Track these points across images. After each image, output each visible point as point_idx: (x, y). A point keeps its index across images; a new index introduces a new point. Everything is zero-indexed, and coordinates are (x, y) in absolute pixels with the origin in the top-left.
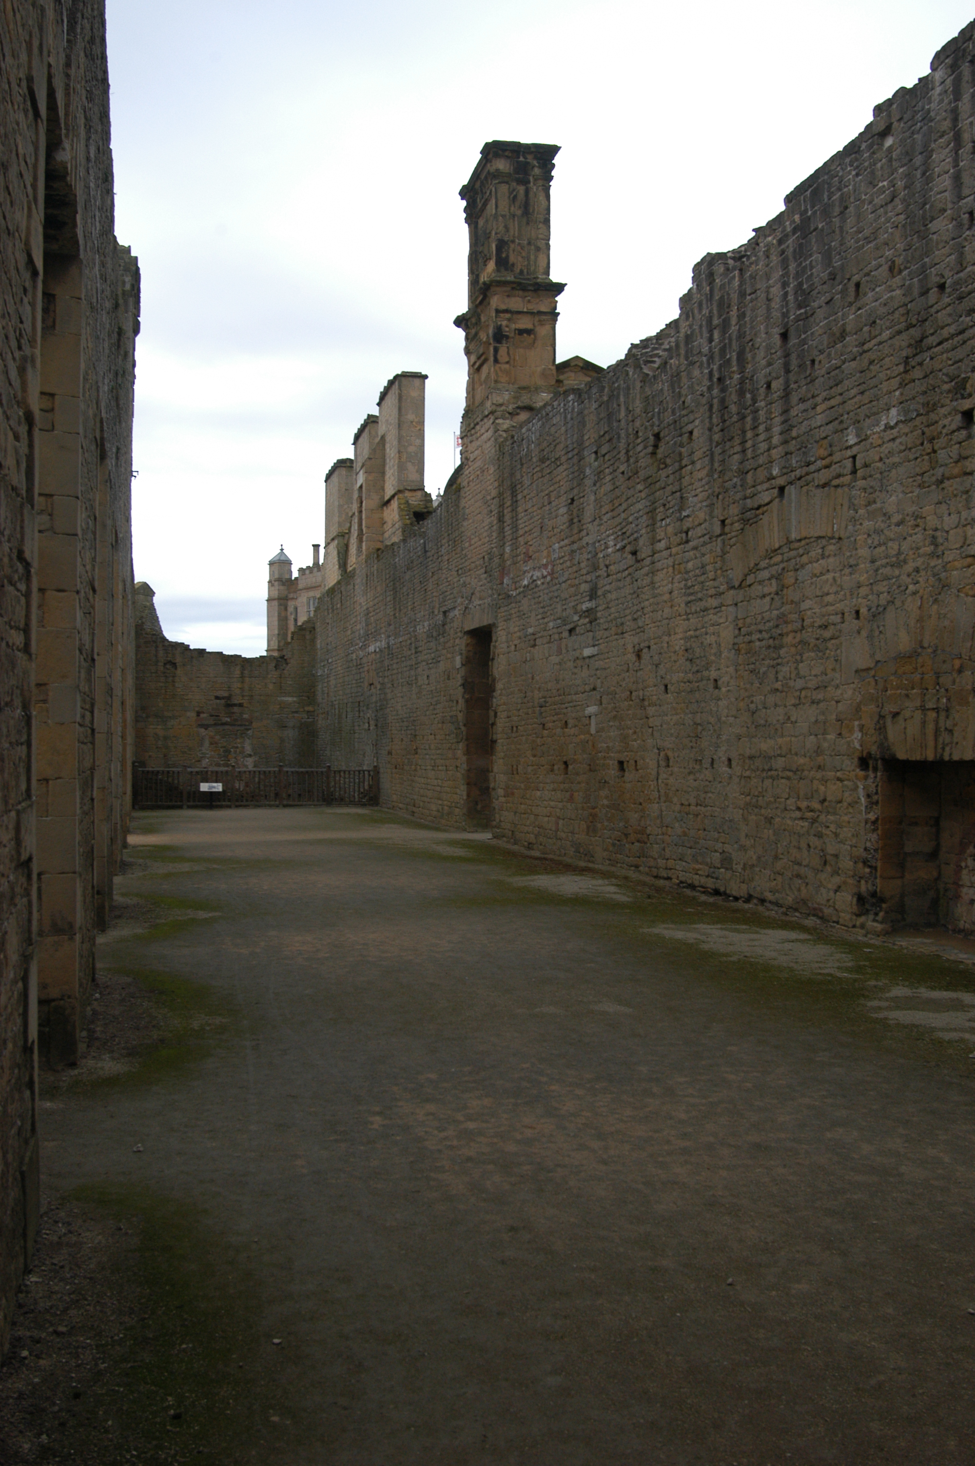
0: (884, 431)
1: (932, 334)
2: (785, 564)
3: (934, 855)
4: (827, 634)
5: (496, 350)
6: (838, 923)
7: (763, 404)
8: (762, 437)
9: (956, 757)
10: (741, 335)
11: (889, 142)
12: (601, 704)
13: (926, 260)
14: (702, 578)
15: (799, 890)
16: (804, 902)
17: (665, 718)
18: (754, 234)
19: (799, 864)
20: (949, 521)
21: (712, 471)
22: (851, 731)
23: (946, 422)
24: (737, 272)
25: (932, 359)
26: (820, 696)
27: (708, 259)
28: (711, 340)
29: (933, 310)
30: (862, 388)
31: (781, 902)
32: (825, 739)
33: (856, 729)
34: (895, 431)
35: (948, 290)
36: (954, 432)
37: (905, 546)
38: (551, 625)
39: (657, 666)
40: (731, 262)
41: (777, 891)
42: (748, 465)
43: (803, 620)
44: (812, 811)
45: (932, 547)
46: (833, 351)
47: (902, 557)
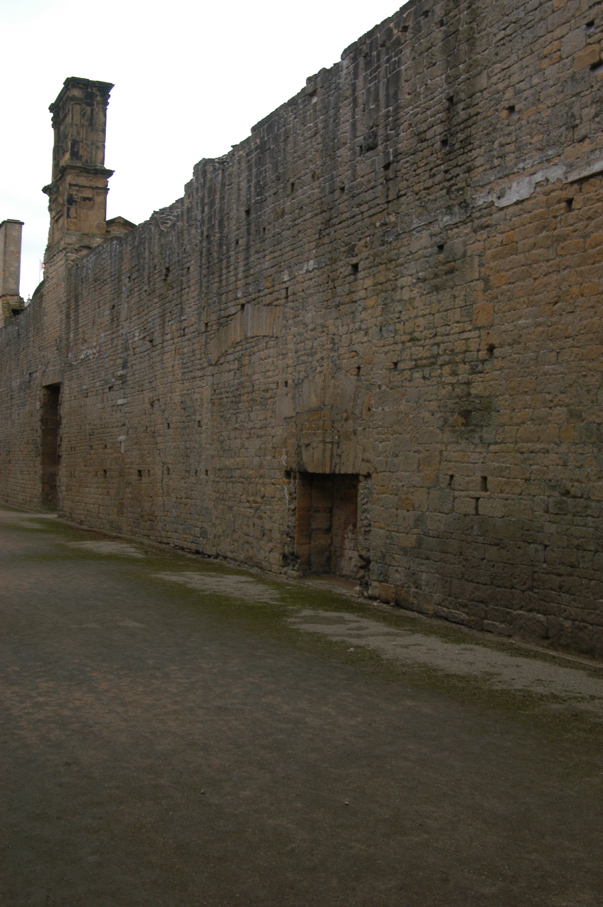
0: (306, 273)
1: (336, 217)
2: (243, 352)
3: (328, 530)
4: (268, 395)
5: (68, 209)
6: (270, 571)
7: (233, 253)
8: (232, 273)
9: (343, 472)
10: (221, 210)
11: (315, 100)
12: (128, 434)
13: (334, 172)
14: (193, 358)
15: (248, 551)
16: (251, 558)
17: (168, 444)
18: (232, 149)
19: (248, 535)
20: (342, 330)
21: (201, 292)
22: (281, 455)
23: (342, 270)
24: (220, 171)
25: (335, 232)
26: (263, 433)
27: (203, 162)
28: (203, 212)
29: (337, 203)
30: (293, 247)
31: (236, 558)
32: (265, 459)
33: (284, 453)
34: (312, 274)
35: (346, 191)
36: (347, 276)
37: (316, 344)
38: (98, 384)
39: (163, 411)
40: (217, 165)
41: (234, 552)
42: (223, 290)
43: (254, 386)
44: (256, 503)
45: (332, 345)
46: (277, 223)
47: (314, 350)
